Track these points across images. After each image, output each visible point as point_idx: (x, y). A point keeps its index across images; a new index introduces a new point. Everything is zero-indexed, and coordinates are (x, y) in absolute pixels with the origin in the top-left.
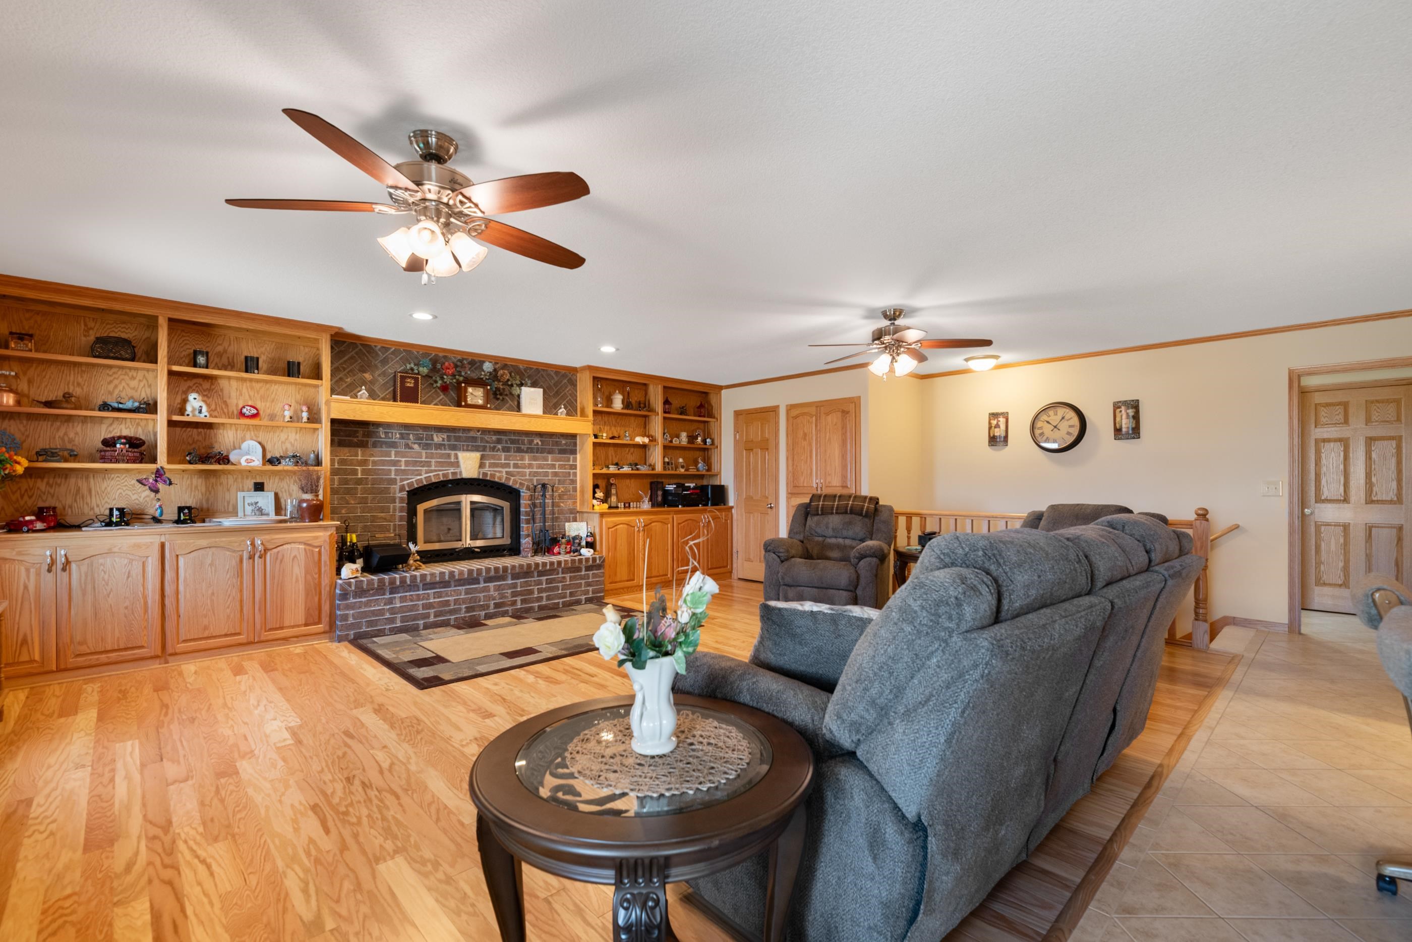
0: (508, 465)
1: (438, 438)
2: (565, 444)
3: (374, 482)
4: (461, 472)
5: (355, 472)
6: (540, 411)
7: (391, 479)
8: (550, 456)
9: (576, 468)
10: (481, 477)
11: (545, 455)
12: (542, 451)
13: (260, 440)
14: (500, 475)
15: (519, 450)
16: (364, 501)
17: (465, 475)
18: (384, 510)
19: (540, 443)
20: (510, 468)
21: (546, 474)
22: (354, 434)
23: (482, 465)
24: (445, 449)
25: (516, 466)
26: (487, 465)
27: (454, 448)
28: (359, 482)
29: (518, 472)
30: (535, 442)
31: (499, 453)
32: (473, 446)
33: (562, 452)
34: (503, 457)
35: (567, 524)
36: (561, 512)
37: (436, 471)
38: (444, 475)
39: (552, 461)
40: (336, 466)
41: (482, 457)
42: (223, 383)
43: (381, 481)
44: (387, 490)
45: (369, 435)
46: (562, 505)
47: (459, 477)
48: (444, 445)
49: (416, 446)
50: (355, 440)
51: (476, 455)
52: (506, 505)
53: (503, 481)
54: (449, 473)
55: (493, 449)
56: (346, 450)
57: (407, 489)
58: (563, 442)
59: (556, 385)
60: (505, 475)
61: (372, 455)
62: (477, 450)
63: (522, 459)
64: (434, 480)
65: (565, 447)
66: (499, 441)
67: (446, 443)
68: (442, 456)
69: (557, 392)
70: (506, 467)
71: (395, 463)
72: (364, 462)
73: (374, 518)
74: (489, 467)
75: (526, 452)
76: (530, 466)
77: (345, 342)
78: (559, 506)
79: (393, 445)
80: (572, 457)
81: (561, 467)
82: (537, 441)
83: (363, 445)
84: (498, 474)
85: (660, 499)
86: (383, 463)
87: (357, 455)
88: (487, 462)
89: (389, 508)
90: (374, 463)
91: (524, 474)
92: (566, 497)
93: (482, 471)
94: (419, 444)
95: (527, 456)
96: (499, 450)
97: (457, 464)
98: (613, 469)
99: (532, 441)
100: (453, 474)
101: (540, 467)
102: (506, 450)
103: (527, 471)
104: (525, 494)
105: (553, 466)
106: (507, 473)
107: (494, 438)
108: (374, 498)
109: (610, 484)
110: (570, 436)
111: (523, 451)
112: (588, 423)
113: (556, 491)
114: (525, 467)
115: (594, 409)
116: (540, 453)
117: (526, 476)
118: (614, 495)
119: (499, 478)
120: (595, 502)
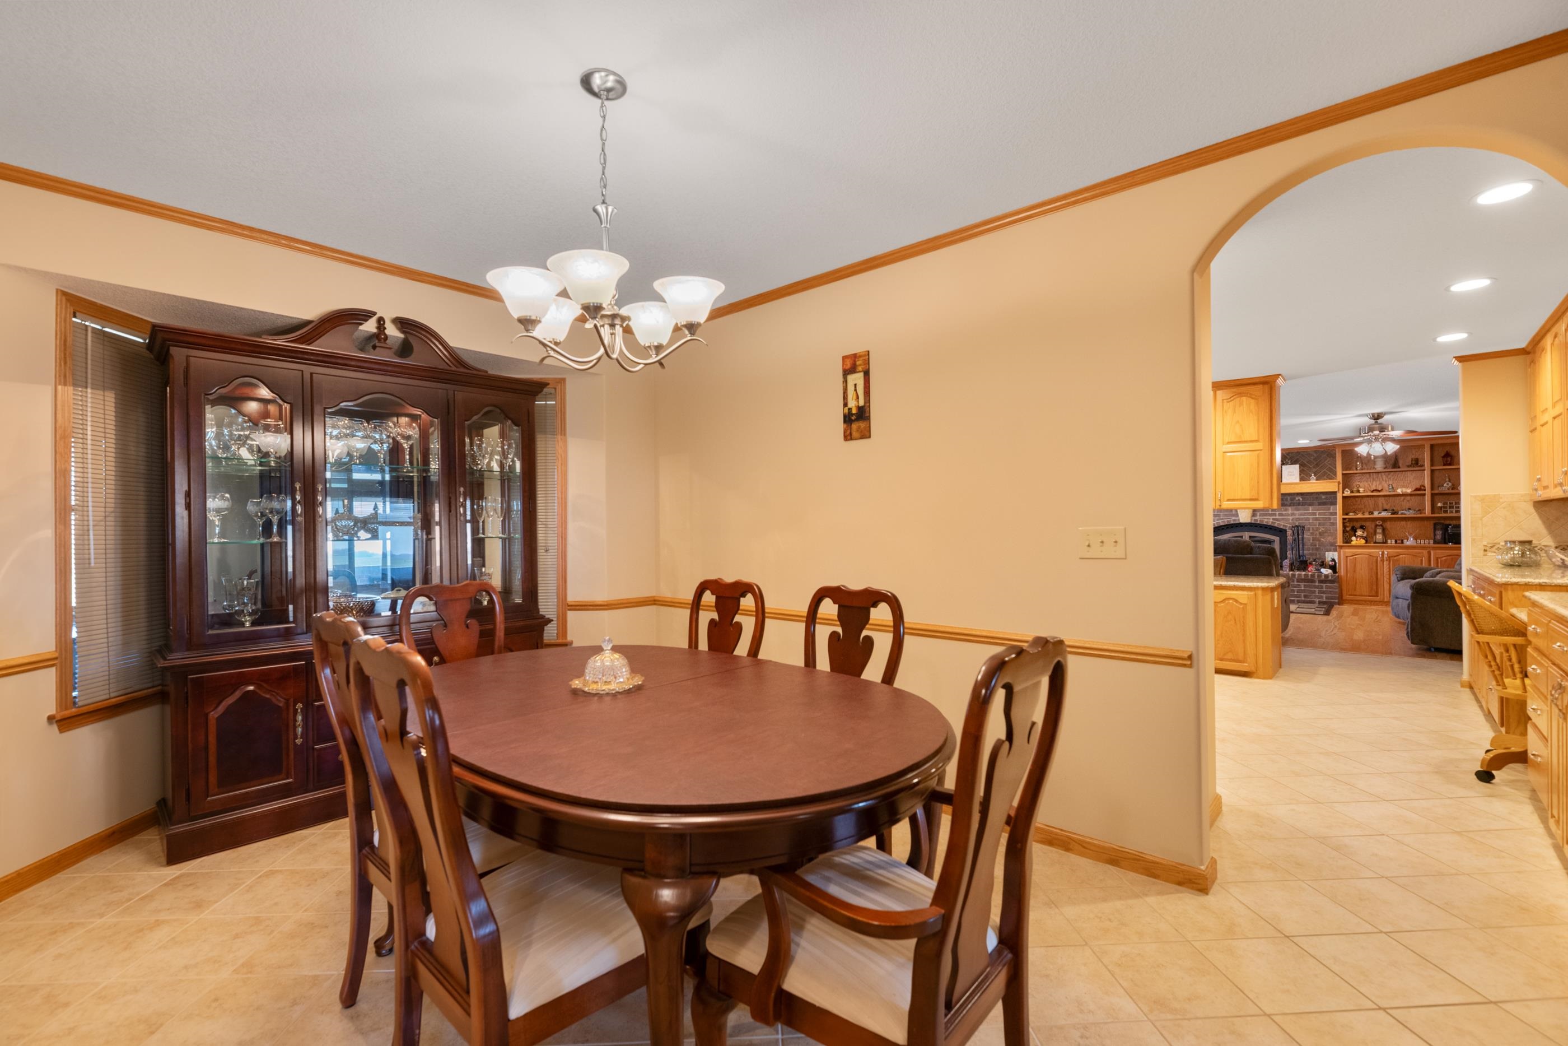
2: (1325, 499)
4: (1239, 520)
6: (1298, 480)
8: (1310, 508)
10: (1253, 522)
11: (1306, 506)
12: (1303, 504)
14: (1268, 520)
17: (1242, 521)
19: (1301, 499)
20: (1276, 516)
21: (1307, 519)
23: (1254, 515)
25: (1280, 515)
26: (1258, 515)
29: (1283, 519)
30: (1297, 499)
33: (1324, 504)
35: (1327, 553)
36: (1322, 544)
37: (1223, 519)
38: (1228, 521)
39: (1312, 510)
41: (1254, 511)
46: (1322, 539)
47: (1237, 522)
52: (1277, 539)
53: (1270, 524)
58: (1323, 498)
59: (1315, 459)
60: (1271, 520)
63: (1286, 510)
64: (1222, 524)
65: (1325, 501)
69: (1317, 464)
70: (1273, 516)
74: (1260, 516)
75: (1290, 506)
76: (1293, 514)
78: (1320, 541)
80: (1332, 507)
81: (1319, 514)
84: (1266, 520)
85: (1439, 537)
88: (1258, 513)
91: (1288, 520)
92: (1325, 534)
93: (1253, 518)
95: (1290, 508)
98: (1376, 514)
99: (1295, 498)
101: (1301, 514)
103: (1291, 517)
104: (1289, 532)
105: (1315, 514)
106: (1273, 519)
109: (1376, 526)
110: (1335, 493)
111: (1286, 505)
112: (1339, 483)
113: (1317, 530)
114: (1288, 515)
115: (1344, 472)
116: (1302, 505)
117: (1289, 521)
118: (1380, 533)
119: (1267, 522)
120: (1354, 538)
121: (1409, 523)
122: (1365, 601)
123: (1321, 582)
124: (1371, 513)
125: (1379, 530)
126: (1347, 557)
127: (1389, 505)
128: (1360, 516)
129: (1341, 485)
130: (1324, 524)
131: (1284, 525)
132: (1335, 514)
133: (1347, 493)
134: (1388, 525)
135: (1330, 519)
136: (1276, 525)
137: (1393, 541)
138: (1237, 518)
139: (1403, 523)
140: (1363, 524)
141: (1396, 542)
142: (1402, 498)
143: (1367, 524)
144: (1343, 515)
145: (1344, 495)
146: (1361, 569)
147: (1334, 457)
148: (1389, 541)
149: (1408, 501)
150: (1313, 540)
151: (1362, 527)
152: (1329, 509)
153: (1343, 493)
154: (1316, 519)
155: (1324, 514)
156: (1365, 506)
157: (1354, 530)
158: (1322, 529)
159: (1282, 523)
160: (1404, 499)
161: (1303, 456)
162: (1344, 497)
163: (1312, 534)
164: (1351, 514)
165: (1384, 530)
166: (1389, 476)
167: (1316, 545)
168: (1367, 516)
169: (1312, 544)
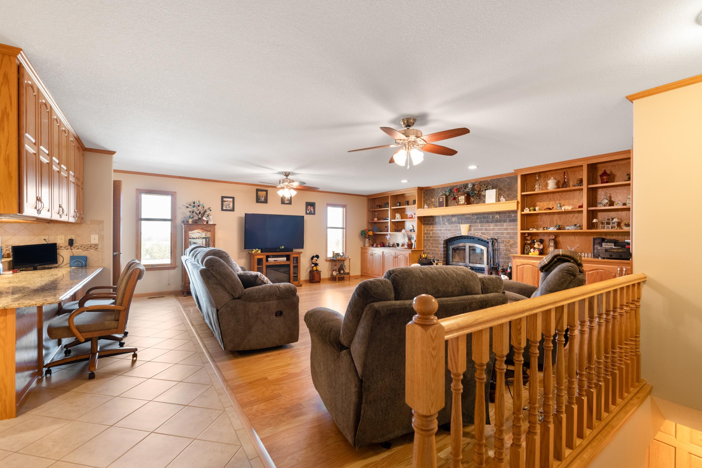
0: (482, 229)
1: (454, 219)
5: (430, 233)
6: (494, 201)
7: (439, 236)
8: (505, 224)
9: (517, 230)
10: (469, 235)
11: (502, 223)
13: (413, 225)
15: (488, 222)
16: (432, 244)
17: (463, 234)
18: (438, 247)
19: (499, 217)
20: (483, 230)
21: (502, 233)
22: (429, 221)
23: (470, 230)
24: (456, 224)
25: (486, 229)
26: (473, 229)
27: (459, 223)
28: (431, 237)
29: (487, 233)
30: (496, 217)
31: (478, 224)
32: (467, 221)
33: (513, 221)
34: (480, 226)
37: (453, 233)
38: (455, 234)
39: (505, 226)
40: (426, 232)
41: (470, 226)
42: (407, 209)
43: (436, 237)
44: (438, 240)
45: (433, 221)
46: (512, 250)
47: (460, 235)
48: (455, 222)
49: (447, 223)
50: (430, 222)
51: (467, 225)
52: (485, 249)
53: (479, 236)
54: (457, 234)
55: (475, 222)
56: (428, 226)
57: (444, 240)
58: (513, 215)
59: (508, 184)
60: (480, 234)
61: (434, 228)
62: (468, 223)
63: (489, 226)
64: (452, 237)
66: (477, 218)
68: (455, 227)
69: (509, 188)
70: (481, 230)
71: (440, 230)
72: (432, 230)
73: (435, 250)
74: (473, 230)
75: (492, 223)
76: (493, 229)
77: (427, 190)
79: (440, 224)
82: (497, 216)
83: (432, 224)
84: (477, 234)
86: (437, 230)
87: (430, 228)
88: (472, 229)
89: (439, 247)
90: (435, 230)
92: (514, 246)
93: (470, 232)
94: (448, 222)
95: (492, 225)
96: (478, 222)
97: (460, 230)
101: (499, 230)
102: (481, 222)
103: (492, 232)
105: (506, 229)
107: (476, 217)
108: (435, 243)
109: (550, 239)
110: (515, 212)
111: (490, 222)
112: (518, 202)
113: (508, 243)
114: (490, 230)
115: (523, 193)
116: (499, 222)
117: (491, 234)
118: (552, 246)
119: (477, 235)
120: (531, 250)
124: (548, 229)
125: (552, 244)
126: (517, 266)
129: (520, 205)
130: (513, 238)
131: (488, 238)
133: (527, 211)
134: (561, 239)
136: (483, 238)
138: (460, 232)
139: (572, 238)
140: (541, 238)
143: (544, 238)
144: (522, 230)
145: (523, 213)
150: (506, 251)
151: (540, 241)
152: (513, 225)
153: (522, 210)
154: (508, 233)
155: (510, 229)
156: (544, 222)
157: (534, 243)
159: (486, 236)
161: (500, 182)
162: (522, 215)
163: (505, 246)
164: (531, 229)
165: (556, 243)
167: (508, 255)
169: (505, 254)
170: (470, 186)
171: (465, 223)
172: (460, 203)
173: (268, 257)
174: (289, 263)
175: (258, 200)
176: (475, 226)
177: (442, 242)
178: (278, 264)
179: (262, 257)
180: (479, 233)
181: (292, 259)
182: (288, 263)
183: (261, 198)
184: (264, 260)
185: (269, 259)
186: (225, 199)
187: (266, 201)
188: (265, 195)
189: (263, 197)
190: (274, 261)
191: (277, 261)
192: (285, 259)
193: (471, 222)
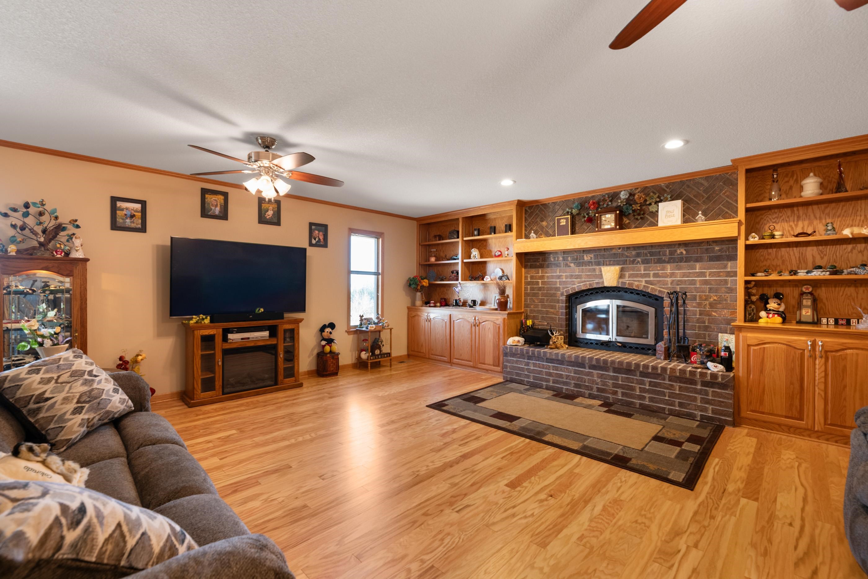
0: (648, 275)
1: (587, 258)
2: (720, 250)
3: (548, 289)
4: (603, 282)
5: (537, 283)
6: (678, 223)
7: (557, 287)
8: (698, 265)
9: (736, 276)
10: (620, 286)
11: (692, 263)
12: (687, 260)
13: (502, 268)
14: (640, 284)
15: (660, 261)
16: (542, 301)
17: (606, 284)
18: (553, 307)
19: (684, 252)
20: (649, 277)
21: (693, 282)
22: (537, 260)
23: (621, 276)
24: (592, 265)
25: (656, 275)
27: (598, 264)
28: (540, 289)
29: (659, 281)
30: (679, 252)
31: (638, 265)
32: (614, 261)
33: (718, 258)
34: (642, 269)
35: (720, 335)
36: (713, 321)
37: (585, 281)
38: (590, 285)
39: (700, 268)
40: (529, 280)
41: (622, 270)
42: (490, 241)
43: (551, 289)
44: (554, 295)
45: (544, 260)
46: (713, 313)
47: (601, 286)
48: (591, 262)
49: (572, 265)
50: (538, 264)
51: (617, 268)
52: (651, 310)
53: (641, 288)
54: (595, 283)
55: (633, 262)
56: (533, 270)
57: (565, 294)
58: (717, 248)
59: (706, 191)
60: (643, 284)
61: (546, 273)
62: (618, 264)
63: (663, 269)
64: (583, 288)
65: (719, 254)
66: (638, 255)
67: (593, 260)
68: (589, 270)
70: (646, 277)
71: (559, 277)
72: (542, 277)
73: (547, 312)
74: (629, 277)
75: (668, 262)
76: (672, 275)
77: (533, 206)
78: (710, 315)
79: (558, 265)
80: (729, 264)
81: (711, 274)
82: (682, 251)
83: (542, 266)
84: (636, 283)
86: (552, 277)
87: (538, 273)
88: (627, 274)
89: (555, 306)
90: (548, 277)
91: (665, 283)
92: (719, 306)
93: (621, 280)
94: (574, 263)
95: (669, 266)
96: (638, 262)
97: (601, 276)
98: (802, 275)
99: (676, 251)
100: (597, 283)
101: (684, 275)
102: (645, 262)
103: (669, 280)
104: (667, 300)
105: (703, 274)
106: (646, 282)
107: (634, 253)
108: (547, 300)
109: (802, 294)
110: (733, 241)
111: (664, 262)
112: (740, 223)
113: (706, 300)
114: (666, 276)
115: (749, 205)
116: (685, 262)
117: (667, 284)
118: (807, 307)
119: (637, 286)
120: (763, 314)
121: (861, 290)
122: (779, 425)
123: (705, 384)
124: (795, 273)
125: (807, 302)
126: (749, 346)
127: (826, 258)
128: (774, 277)
129: (743, 228)
130: (717, 291)
131: (660, 291)
132: (735, 274)
133: (754, 239)
134: (822, 293)
135: (726, 282)
136: (649, 291)
137: (832, 321)
138: (601, 281)
139: (850, 291)
140: (780, 290)
141: (836, 322)
142: (850, 247)
143: (786, 291)
144: (746, 275)
145: (748, 242)
146: (774, 369)
147: (734, 184)
148: (824, 321)
149: (861, 252)
150: (700, 315)
151: (777, 296)
152: (725, 267)
153: (747, 239)
154: (706, 282)
155: (718, 274)
156: (783, 262)
157: (764, 300)
158: (714, 297)
159: (657, 287)
160: (853, 248)
161: (688, 186)
162: (748, 247)
163: (699, 305)
164: (759, 274)
165: (815, 301)
166: (827, 211)
167: (704, 322)
168: (786, 277)
169: (698, 321)
170: (623, 195)
171: (610, 265)
172: (603, 227)
173: (226, 332)
174: (275, 342)
175: (205, 213)
176: (633, 269)
177: (564, 298)
178: (252, 344)
179: (212, 333)
180: (641, 281)
181: (281, 334)
182: (273, 341)
183: (213, 208)
184: (219, 339)
185: (230, 336)
186: (119, 204)
187: (224, 216)
188: (222, 201)
189: (216, 206)
190: (242, 339)
191: (248, 338)
192: (266, 334)
193: (625, 262)
